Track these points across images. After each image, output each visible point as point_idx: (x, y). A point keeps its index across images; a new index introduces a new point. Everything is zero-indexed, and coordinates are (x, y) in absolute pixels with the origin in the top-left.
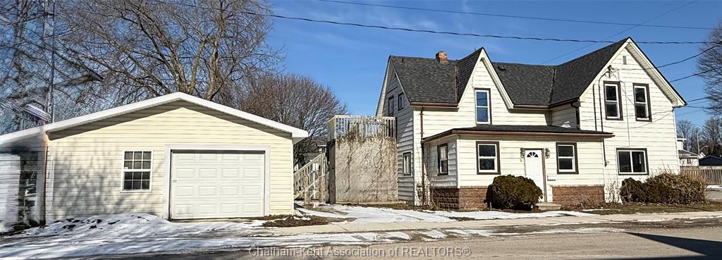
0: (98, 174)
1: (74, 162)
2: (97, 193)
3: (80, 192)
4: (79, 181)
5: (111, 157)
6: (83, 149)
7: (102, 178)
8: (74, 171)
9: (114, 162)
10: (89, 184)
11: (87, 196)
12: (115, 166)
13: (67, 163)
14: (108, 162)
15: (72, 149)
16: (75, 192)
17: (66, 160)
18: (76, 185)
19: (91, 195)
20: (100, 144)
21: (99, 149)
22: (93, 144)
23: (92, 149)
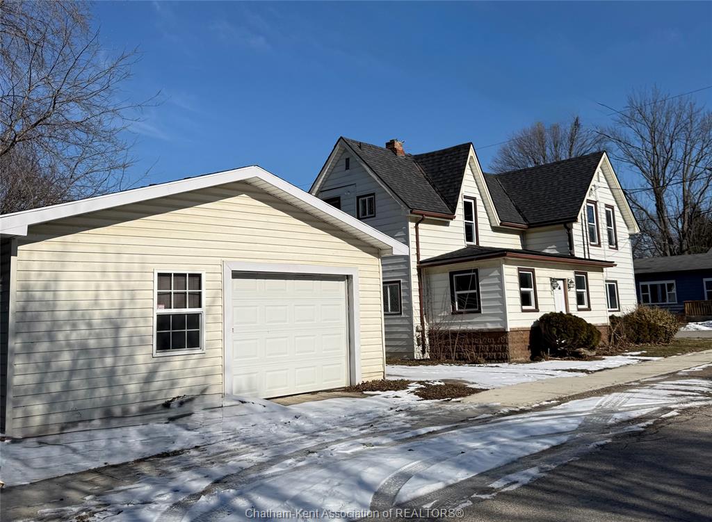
0: (109, 319)
1: (63, 295)
2: (109, 361)
3: (74, 361)
4: (74, 336)
5: (133, 285)
6: (80, 267)
7: (117, 328)
8: (62, 315)
9: (139, 295)
10: (92, 343)
11: (90, 367)
12: (139, 303)
13: (49, 296)
14: (126, 295)
15: (57, 266)
16: (65, 359)
17: (46, 289)
18: (69, 345)
19: (98, 364)
20: (112, 258)
21: (111, 267)
22: (98, 257)
23: (97, 267)
